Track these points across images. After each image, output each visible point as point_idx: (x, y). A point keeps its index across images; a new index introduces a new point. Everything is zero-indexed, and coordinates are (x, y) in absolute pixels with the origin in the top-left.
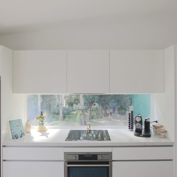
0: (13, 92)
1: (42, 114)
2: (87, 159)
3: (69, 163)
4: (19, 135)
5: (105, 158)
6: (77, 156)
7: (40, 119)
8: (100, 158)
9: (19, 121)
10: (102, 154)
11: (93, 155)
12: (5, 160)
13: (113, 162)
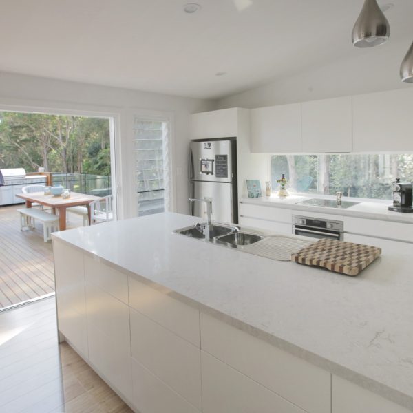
0: (251, 152)
1: (283, 178)
2: (319, 226)
3: (296, 226)
4: (255, 195)
5: (336, 228)
6: (305, 221)
7: (281, 182)
8: (329, 226)
9: (257, 182)
10: (333, 222)
11: (321, 222)
12: (242, 216)
13: (345, 234)
